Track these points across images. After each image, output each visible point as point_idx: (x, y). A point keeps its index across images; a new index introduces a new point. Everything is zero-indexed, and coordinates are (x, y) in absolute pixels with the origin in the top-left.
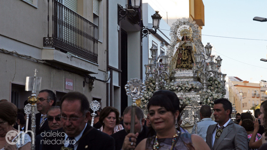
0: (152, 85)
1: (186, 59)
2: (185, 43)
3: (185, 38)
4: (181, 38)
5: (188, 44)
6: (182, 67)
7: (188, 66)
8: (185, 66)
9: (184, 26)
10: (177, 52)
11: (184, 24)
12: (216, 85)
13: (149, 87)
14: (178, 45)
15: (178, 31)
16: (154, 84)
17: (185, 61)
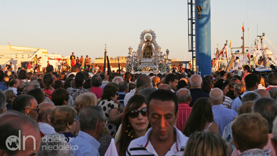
0: (130, 67)
1: (148, 52)
2: (148, 44)
3: (148, 41)
4: (146, 40)
5: (150, 44)
6: (146, 57)
7: (149, 56)
8: (148, 56)
9: (147, 34)
10: (144, 48)
11: (148, 33)
12: (163, 67)
13: (128, 68)
14: (144, 45)
15: (144, 37)
16: (131, 66)
17: (148, 53)
